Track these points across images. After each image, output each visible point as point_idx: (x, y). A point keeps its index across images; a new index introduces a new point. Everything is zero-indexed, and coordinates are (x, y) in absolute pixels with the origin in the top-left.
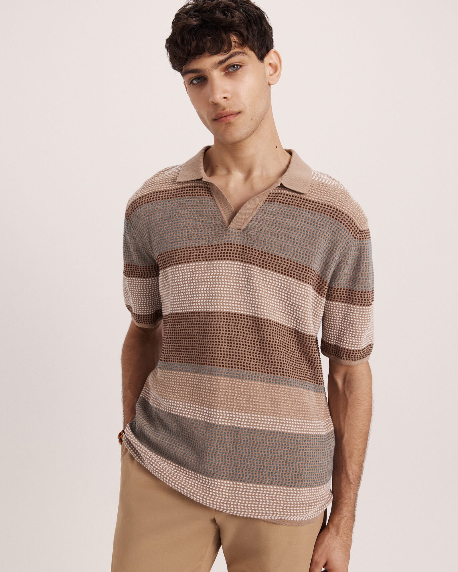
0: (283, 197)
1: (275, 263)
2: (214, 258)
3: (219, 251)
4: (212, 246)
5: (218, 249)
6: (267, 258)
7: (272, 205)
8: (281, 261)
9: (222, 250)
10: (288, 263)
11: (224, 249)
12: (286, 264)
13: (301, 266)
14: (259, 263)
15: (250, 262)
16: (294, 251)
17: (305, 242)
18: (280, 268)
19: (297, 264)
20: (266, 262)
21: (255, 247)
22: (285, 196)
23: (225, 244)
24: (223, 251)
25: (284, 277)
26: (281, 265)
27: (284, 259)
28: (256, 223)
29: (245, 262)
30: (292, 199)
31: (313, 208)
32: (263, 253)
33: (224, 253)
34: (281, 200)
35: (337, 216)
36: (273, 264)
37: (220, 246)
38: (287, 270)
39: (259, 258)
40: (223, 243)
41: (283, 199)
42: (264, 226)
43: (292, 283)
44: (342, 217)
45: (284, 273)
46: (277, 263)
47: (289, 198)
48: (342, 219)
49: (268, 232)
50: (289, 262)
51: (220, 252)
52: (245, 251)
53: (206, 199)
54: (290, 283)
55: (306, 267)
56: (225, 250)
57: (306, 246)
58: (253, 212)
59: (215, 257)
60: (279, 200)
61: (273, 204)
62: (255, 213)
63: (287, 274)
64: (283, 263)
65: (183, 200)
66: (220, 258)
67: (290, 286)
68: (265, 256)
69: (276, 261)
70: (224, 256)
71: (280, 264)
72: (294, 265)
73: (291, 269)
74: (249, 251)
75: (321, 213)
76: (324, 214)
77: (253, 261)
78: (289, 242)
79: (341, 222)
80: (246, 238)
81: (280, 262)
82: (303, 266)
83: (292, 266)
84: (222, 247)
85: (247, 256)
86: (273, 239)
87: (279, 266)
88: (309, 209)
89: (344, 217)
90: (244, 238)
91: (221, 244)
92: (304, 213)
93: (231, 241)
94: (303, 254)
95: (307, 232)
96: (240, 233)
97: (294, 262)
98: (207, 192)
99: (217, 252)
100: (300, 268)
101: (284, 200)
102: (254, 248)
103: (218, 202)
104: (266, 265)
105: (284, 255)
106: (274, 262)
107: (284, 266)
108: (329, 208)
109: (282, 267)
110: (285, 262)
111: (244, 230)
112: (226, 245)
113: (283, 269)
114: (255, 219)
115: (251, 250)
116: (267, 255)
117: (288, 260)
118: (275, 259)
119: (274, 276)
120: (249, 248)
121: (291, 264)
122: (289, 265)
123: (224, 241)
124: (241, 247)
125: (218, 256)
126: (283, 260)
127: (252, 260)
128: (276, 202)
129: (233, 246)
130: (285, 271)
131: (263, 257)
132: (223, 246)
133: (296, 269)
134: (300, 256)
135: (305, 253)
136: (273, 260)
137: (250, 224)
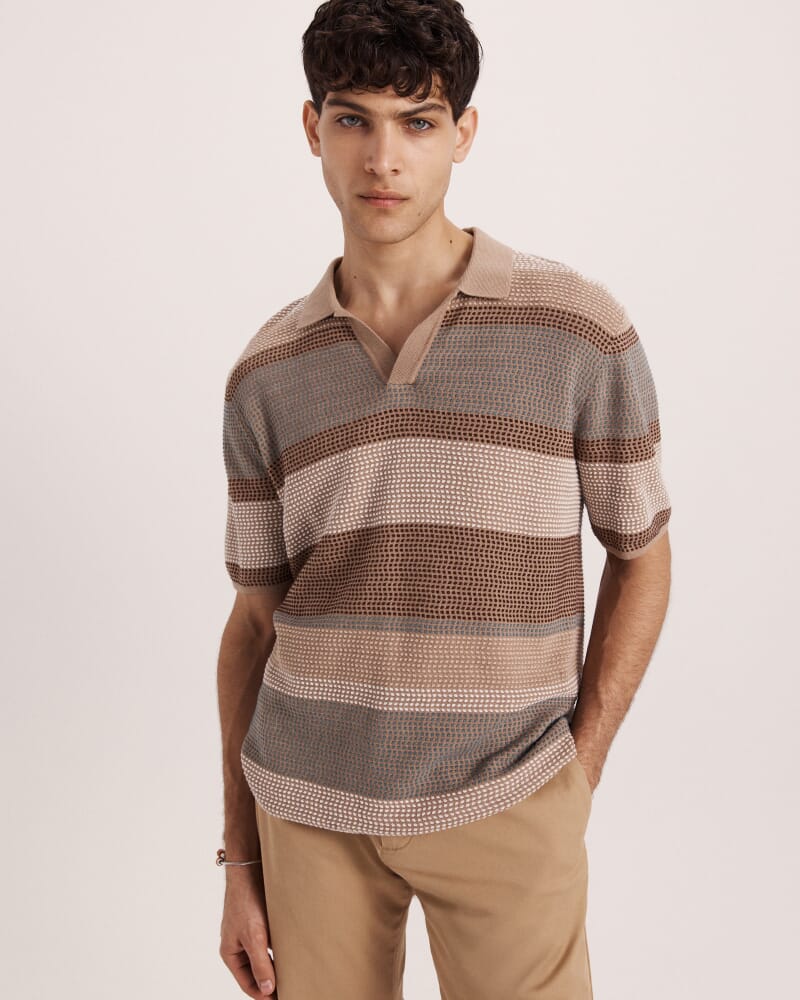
0: (469, 314)
1: (474, 428)
2: (371, 439)
3: (377, 425)
4: (364, 419)
5: (375, 423)
6: (459, 422)
7: (453, 330)
8: (484, 422)
9: (383, 423)
11: (385, 421)
12: (492, 425)
13: (519, 424)
14: (448, 433)
15: (431, 434)
17: (519, 380)
18: (484, 434)
19: (511, 421)
20: (459, 429)
21: (438, 408)
22: (473, 311)
23: (385, 412)
24: (385, 425)
25: (493, 448)
26: (485, 429)
27: (488, 417)
28: (432, 367)
29: (424, 435)
30: (484, 313)
31: (522, 319)
32: (452, 415)
33: (387, 427)
34: (467, 318)
35: (565, 324)
36: (470, 430)
37: (379, 417)
38: (496, 436)
39: (446, 425)
40: (382, 411)
41: (470, 317)
42: (447, 369)
43: (507, 455)
44: (574, 324)
45: (491, 440)
46: (478, 426)
47: (479, 313)
48: (576, 327)
49: (454, 378)
50: (497, 421)
51: (380, 427)
52: (421, 418)
53: (347, 346)
54: (504, 457)
55: (527, 424)
56: (388, 422)
57: (522, 387)
58: (424, 350)
59: (373, 436)
60: (464, 321)
61: (455, 328)
62: (427, 350)
63: (496, 441)
64: (487, 424)
66: (381, 436)
67: (505, 462)
68: (456, 419)
69: (476, 423)
70: (387, 432)
71: (483, 426)
72: (506, 425)
73: (502, 431)
74: (429, 416)
75: (538, 324)
76: (543, 325)
77: (438, 432)
78: (491, 387)
79: (575, 333)
80: (420, 395)
81: (481, 424)
82: (521, 422)
83: (504, 427)
84: (382, 418)
86: (465, 387)
87: (481, 431)
88: (517, 323)
89: (579, 323)
90: (417, 396)
91: (380, 414)
92: (509, 331)
93: (394, 406)
94: (519, 402)
96: (410, 389)
97: (505, 420)
98: (346, 334)
99: (375, 427)
100: (517, 427)
101: (472, 318)
102: (435, 410)
103: (366, 347)
104: (459, 434)
105: (488, 410)
106: (472, 425)
107: (490, 430)
108: (550, 313)
109: (487, 431)
110: (489, 422)
111: (414, 384)
112: (389, 414)
113: (490, 434)
114: (429, 362)
115: (431, 415)
117: (494, 418)
118: (473, 420)
119: (475, 450)
120: (427, 411)
121: (501, 424)
122: (498, 426)
123: (384, 408)
124: (414, 412)
125: (378, 435)
126: (487, 420)
127: (436, 429)
128: (459, 325)
129: (400, 413)
130: (492, 437)
131: (453, 421)
132: (383, 415)
133: (511, 430)
134: (514, 406)
135: (522, 399)
136: (470, 423)
137: (423, 371)
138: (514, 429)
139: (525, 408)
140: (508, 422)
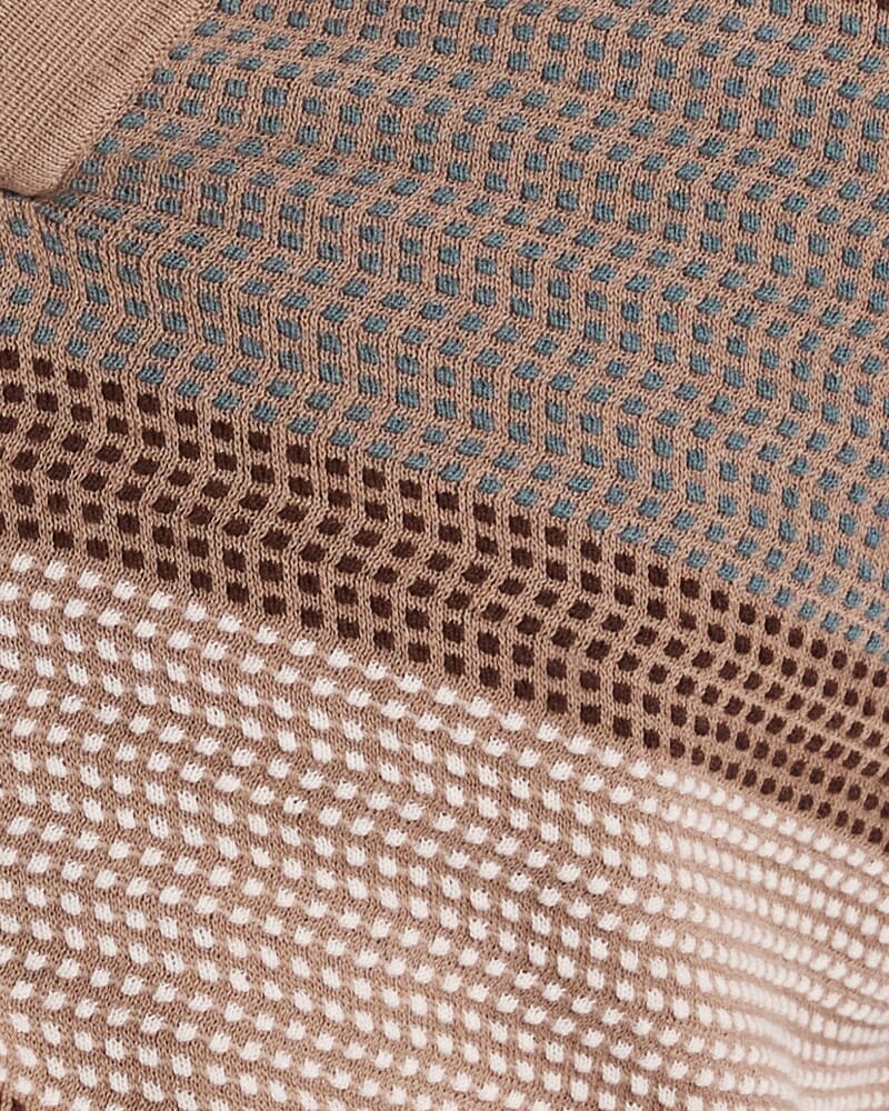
1: (412, 571)
8: (486, 546)
10: (556, 571)
12: (535, 579)
13: (701, 609)
14: (234, 560)
15: (117, 542)
16: (625, 435)
17: (755, 344)
18: (473, 627)
20: (312, 554)
25: (515, 722)
26: (488, 594)
27: (519, 526)
32: (277, 460)
36: (386, 575)
38: (545, 651)
39: (225, 510)
43: (593, 783)
45: (509, 673)
46: (439, 563)
49: (327, 223)
50: (571, 558)
54: (570, 790)
55: (747, 615)
57: (764, 389)
63: (543, 685)
64: (501, 568)
67: (566, 820)
68: (301, 487)
69: (428, 544)
71: (476, 575)
72: (624, 597)
73: (590, 631)
74: (116, 425)
77: (163, 536)
78: (567, 343)
80: (80, 278)
81: (465, 555)
82: (719, 601)
85: (94, 482)
86: (393, 303)
87: (458, 601)
97: (625, 564)
100: (687, 622)
102: (169, 400)
104: (309, 584)
106: (403, 550)
107: (518, 606)
109: (496, 613)
110: (522, 558)
111: (55, 200)
113: (508, 635)
114: (178, 91)
116: (317, 476)
117: (555, 537)
118: (414, 523)
119: (394, 710)
121: (591, 583)
122: (570, 593)
126: (506, 540)
127: (149, 521)
130: (523, 656)
131: (280, 495)
134: (695, 494)
136: (393, 532)
137: (129, 141)
138: (667, 630)
140: (639, 584)
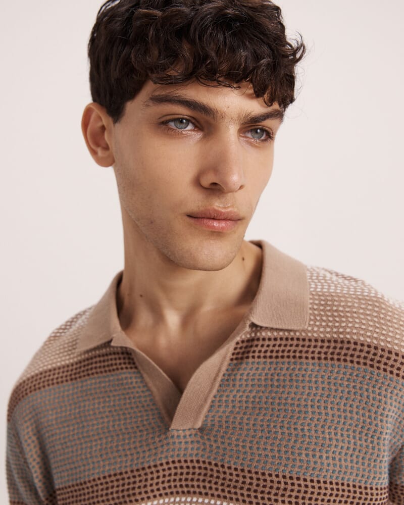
0: (262, 346)
1: (274, 491)
2: (151, 495)
3: (158, 477)
4: (143, 469)
5: (155, 475)
6: (255, 482)
7: (244, 366)
8: (286, 483)
9: (164, 476)
10: (299, 485)
11: (167, 473)
12: (296, 488)
13: (328, 485)
14: (242, 495)
15: (222, 494)
16: (307, 455)
17: (327, 431)
18: (286, 500)
19: (319, 482)
20: (255, 491)
21: (229, 462)
22: (267, 343)
23: (167, 463)
24: (167, 478)
26: (288, 493)
27: (291, 478)
28: (221, 410)
29: (213, 495)
30: (280, 345)
31: (326, 353)
32: (246, 474)
33: (169, 481)
34: (260, 351)
35: (379, 362)
36: (269, 493)
37: (160, 468)
38: (301, 502)
39: (239, 485)
40: (164, 461)
41: (263, 350)
42: (238, 413)
44: (391, 362)
46: (278, 489)
47: (274, 346)
48: (392, 366)
49: (247, 424)
50: (302, 482)
51: (160, 480)
52: (209, 473)
53: (127, 375)
55: (337, 484)
56: (170, 475)
57: (330, 439)
58: (210, 391)
59: (152, 491)
60: (257, 354)
61: (247, 364)
62: (214, 391)
64: (289, 487)
65: (91, 382)
66: (162, 492)
68: (251, 478)
69: (276, 485)
70: (170, 487)
71: (285, 489)
72: (313, 487)
73: (308, 495)
74: (218, 471)
75: (345, 360)
76: (352, 362)
77: (229, 492)
78: (293, 439)
79: (391, 372)
80: (207, 443)
81: (283, 486)
82: (331, 483)
83: (310, 490)
84: (164, 470)
85: (216, 483)
86: (261, 437)
87: (283, 495)
88: (319, 358)
89: (395, 361)
90: (204, 444)
91: (161, 465)
92: (311, 366)
93: (178, 455)
94: (327, 458)
95: (326, 408)
96: (195, 435)
97: (312, 481)
98: (127, 361)
99: (155, 481)
100: (326, 489)
101: (266, 352)
102: (226, 465)
103: (148, 379)
104: (256, 497)
105: (290, 469)
106: (271, 487)
107: (294, 494)
108: (359, 347)
109: (290, 496)
110: (293, 484)
111: (201, 430)
112: (171, 465)
113: (293, 500)
114: (217, 404)
115: (221, 470)
116: (254, 476)
117: (298, 479)
118: (272, 481)
120: (216, 465)
121: (306, 486)
122: (303, 489)
123: (166, 457)
124: (201, 464)
125: (158, 490)
126: (289, 482)
127: (227, 489)
128: (251, 360)
129: (185, 465)
130: (296, 503)
131: (248, 481)
132: (165, 467)
133: (319, 494)
134: (322, 464)
135: (331, 454)
136: (269, 484)
137: (211, 414)
138: (323, 491)
139: (335, 465)
140: (315, 484)
